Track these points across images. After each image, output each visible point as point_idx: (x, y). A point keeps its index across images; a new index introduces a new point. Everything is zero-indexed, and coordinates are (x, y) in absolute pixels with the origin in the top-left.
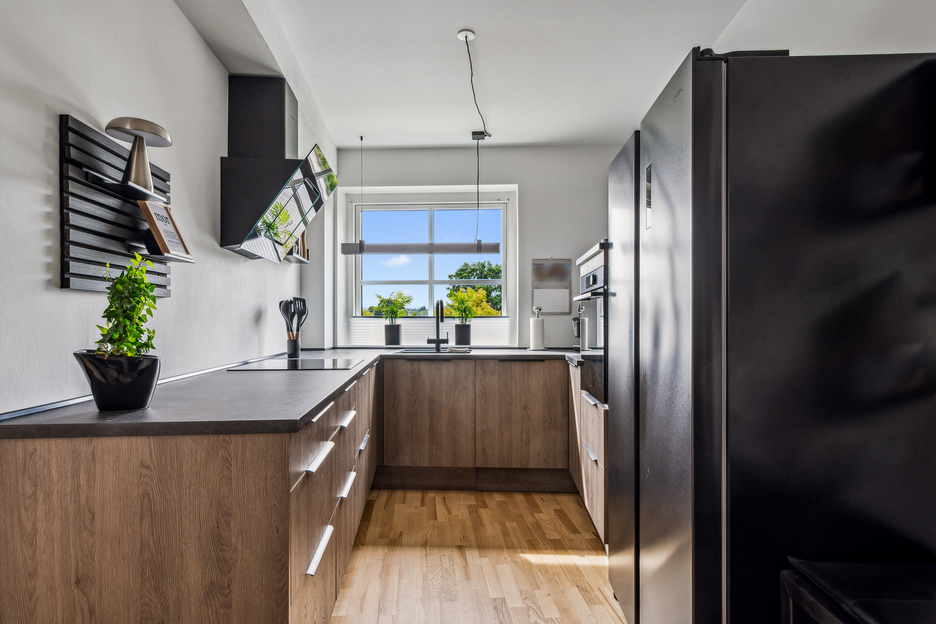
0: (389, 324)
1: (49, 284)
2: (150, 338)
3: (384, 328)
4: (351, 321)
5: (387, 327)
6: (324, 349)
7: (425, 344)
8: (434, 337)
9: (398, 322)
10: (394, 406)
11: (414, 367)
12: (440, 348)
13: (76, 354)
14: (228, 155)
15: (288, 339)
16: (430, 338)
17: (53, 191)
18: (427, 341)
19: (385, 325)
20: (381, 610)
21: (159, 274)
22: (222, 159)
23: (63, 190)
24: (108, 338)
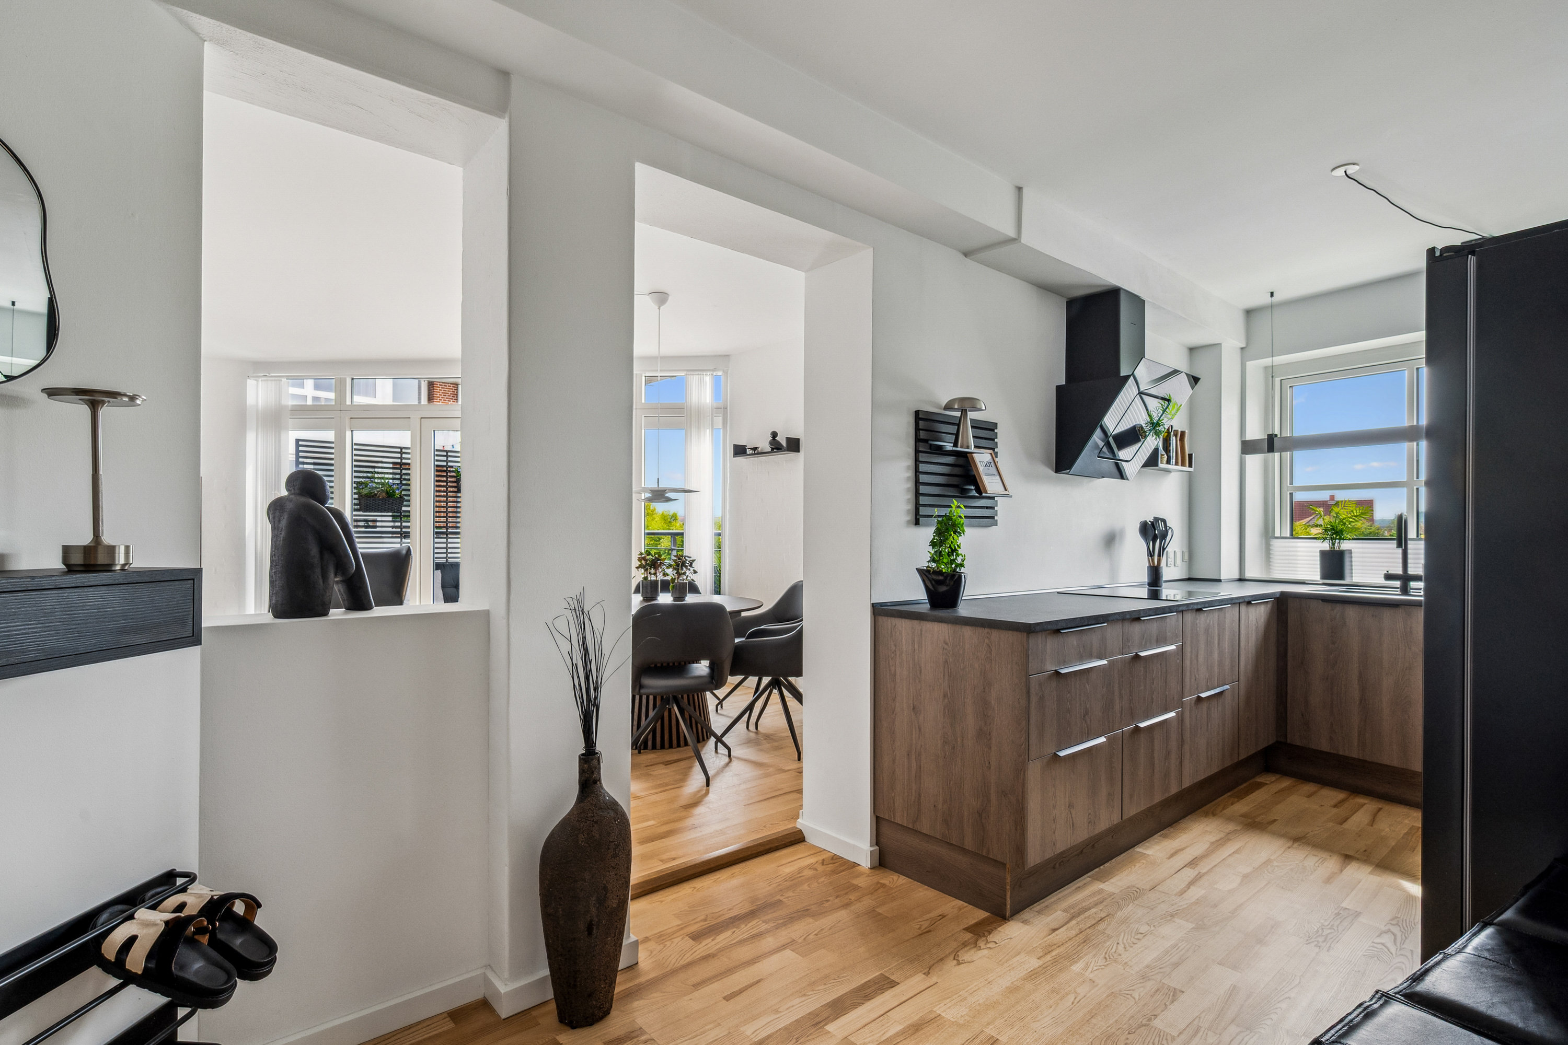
0: (1328, 549)
1: (908, 522)
2: (963, 561)
3: (1318, 554)
4: (1271, 543)
5: (1323, 553)
6: (1220, 581)
7: (1382, 581)
8: (1399, 571)
9: (1345, 545)
10: (1302, 663)
11: (1335, 611)
12: (1409, 589)
13: (917, 569)
14: (1066, 382)
15: (1148, 565)
16: (1389, 572)
17: (910, 462)
18: (1383, 576)
19: (1320, 551)
20: (1191, 864)
21: (987, 508)
22: (1059, 388)
23: (917, 461)
24: (933, 560)
